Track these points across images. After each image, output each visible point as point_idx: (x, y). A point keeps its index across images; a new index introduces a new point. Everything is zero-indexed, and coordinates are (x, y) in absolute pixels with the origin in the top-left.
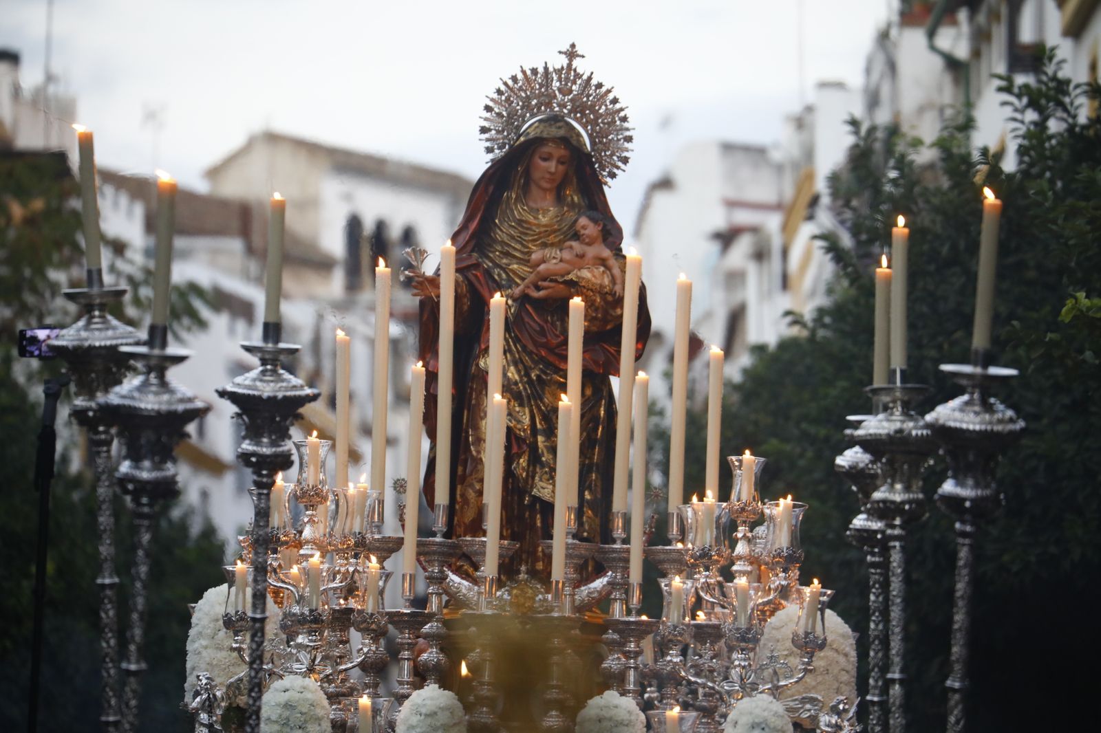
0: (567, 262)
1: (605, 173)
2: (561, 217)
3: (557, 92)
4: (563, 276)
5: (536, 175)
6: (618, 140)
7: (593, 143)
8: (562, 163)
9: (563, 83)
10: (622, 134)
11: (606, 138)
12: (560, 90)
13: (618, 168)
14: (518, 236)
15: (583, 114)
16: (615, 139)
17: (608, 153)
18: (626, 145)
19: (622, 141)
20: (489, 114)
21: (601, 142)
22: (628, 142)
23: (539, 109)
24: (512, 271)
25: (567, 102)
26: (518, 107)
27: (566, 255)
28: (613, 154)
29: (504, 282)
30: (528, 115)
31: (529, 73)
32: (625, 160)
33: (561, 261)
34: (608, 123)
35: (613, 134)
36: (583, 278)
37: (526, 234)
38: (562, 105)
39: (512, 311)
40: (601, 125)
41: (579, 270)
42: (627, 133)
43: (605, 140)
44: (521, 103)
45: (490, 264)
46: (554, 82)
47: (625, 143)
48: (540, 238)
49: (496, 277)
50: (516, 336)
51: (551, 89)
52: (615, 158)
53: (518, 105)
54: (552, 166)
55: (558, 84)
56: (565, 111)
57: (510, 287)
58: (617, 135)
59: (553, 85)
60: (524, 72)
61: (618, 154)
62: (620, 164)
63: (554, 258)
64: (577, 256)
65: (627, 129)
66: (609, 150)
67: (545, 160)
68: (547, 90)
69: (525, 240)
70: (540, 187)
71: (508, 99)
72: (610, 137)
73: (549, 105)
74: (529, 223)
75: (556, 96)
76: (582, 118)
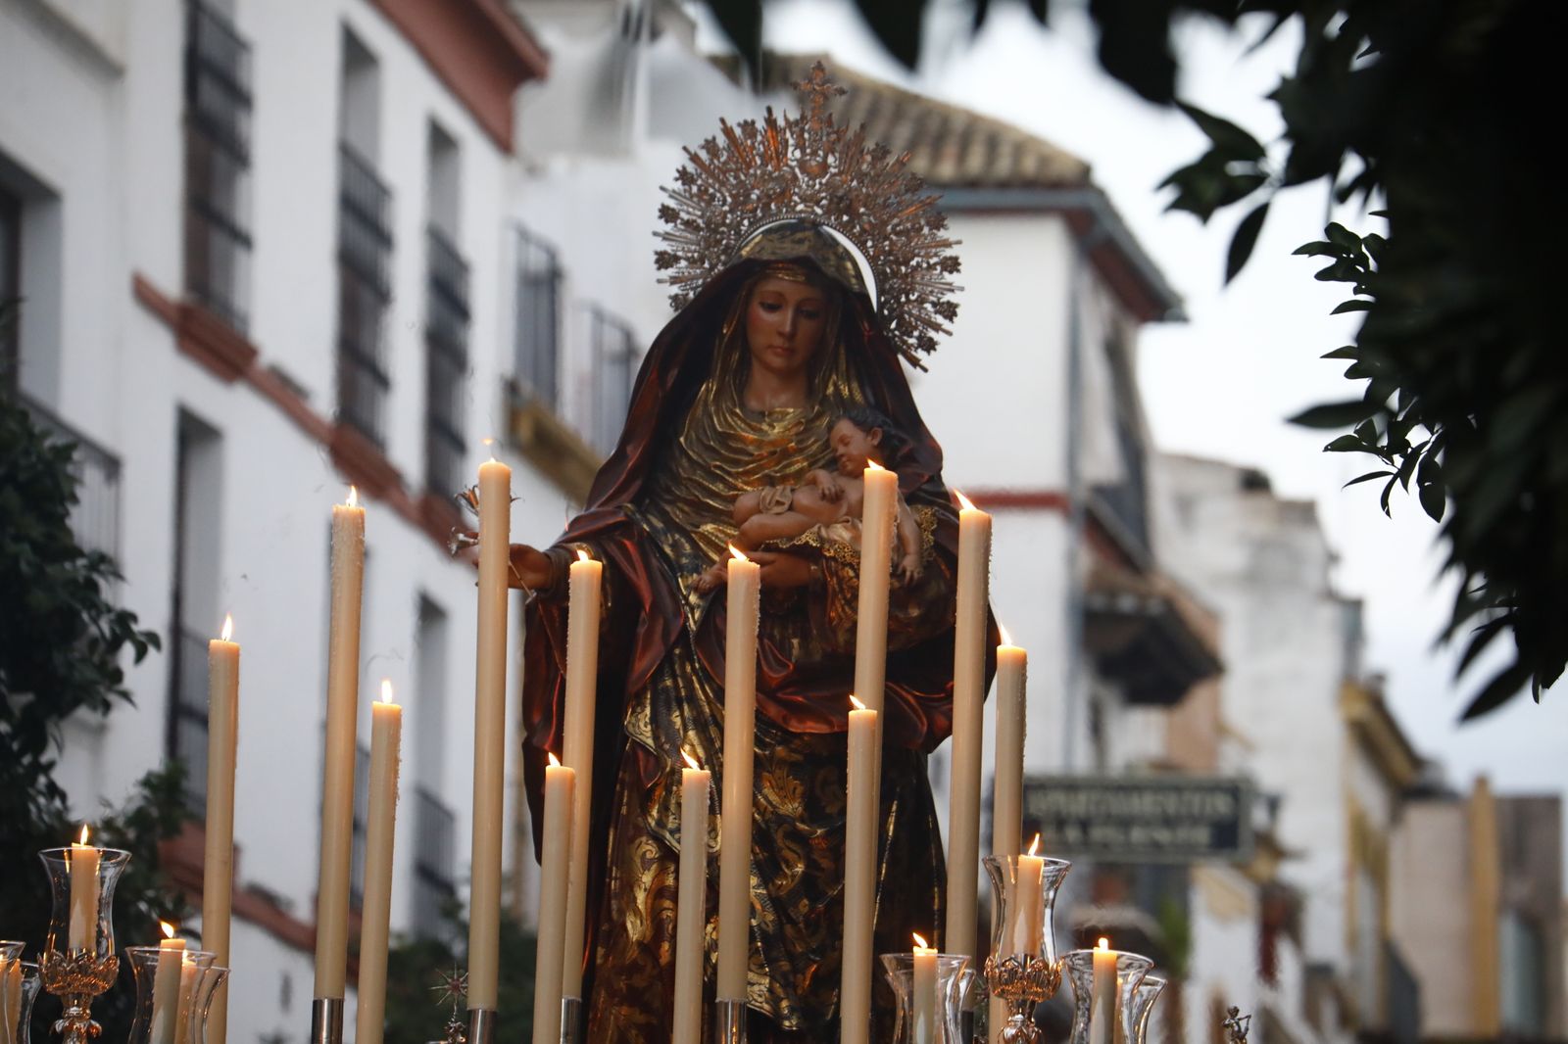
0: (805, 511)
1: (912, 341)
2: (807, 426)
3: (797, 170)
4: (791, 538)
5: (759, 340)
6: (931, 267)
7: (880, 278)
8: (810, 316)
9: (808, 151)
10: (936, 255)
11: (906, 263)
12: (802, 164)
13: (937, 328)
14: (717, 467)
15: (855, 216)
16: (925, 265)
17: (912, 298)
18: (948, 277)
19: (939, 268)
20: (671, 225)
21: (895, 274)
22: (951, 272)
23: (766, 207)
24: (704, 537)
25: (819, 191)
26: (726, 208)
27: (804, 497)
28: (921, 301)
29: (684, 561)
30: (746, 222)
31: (738, 132)
32: (950, 311)
33: (791, 508)
34: (906, 233)
35: (918, 255)
36: (833, 542)
37: (737, 463)
38: (811, 199)
39: (697, 615)
40: (894, 237)
41: (827, 526)
42: (948, 252)
43: (903, 269)
44: (729, 200)
45: (659, 525)
46: (790, 149)
47: (946, 274)
48: (761, 468)
49: (668, 550)
50: (703, 668)
51: (787, 165)
52: (928, 306)
53: (724, 202)
54: (784, 319)
55: (798, 154)
56: (819, 211)
57: (697, 570)
58: (928, 256)
59: (789, 155)
60: (728, 132)
61: (932, 298)
62: (939, 319)
63: (779, 503)
64: (824, 496)
65: (947, 244)
66: (913, 290)
67: (772, 308)
68: (778, 168)
69: (729, 474)
70: (768, 367)
71: (702, 191)
72: (913, 263)
73: (783, 196)
74: (742, 440)
75: (795, 178)
76: (851, 224)
